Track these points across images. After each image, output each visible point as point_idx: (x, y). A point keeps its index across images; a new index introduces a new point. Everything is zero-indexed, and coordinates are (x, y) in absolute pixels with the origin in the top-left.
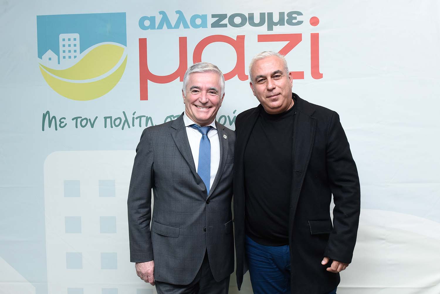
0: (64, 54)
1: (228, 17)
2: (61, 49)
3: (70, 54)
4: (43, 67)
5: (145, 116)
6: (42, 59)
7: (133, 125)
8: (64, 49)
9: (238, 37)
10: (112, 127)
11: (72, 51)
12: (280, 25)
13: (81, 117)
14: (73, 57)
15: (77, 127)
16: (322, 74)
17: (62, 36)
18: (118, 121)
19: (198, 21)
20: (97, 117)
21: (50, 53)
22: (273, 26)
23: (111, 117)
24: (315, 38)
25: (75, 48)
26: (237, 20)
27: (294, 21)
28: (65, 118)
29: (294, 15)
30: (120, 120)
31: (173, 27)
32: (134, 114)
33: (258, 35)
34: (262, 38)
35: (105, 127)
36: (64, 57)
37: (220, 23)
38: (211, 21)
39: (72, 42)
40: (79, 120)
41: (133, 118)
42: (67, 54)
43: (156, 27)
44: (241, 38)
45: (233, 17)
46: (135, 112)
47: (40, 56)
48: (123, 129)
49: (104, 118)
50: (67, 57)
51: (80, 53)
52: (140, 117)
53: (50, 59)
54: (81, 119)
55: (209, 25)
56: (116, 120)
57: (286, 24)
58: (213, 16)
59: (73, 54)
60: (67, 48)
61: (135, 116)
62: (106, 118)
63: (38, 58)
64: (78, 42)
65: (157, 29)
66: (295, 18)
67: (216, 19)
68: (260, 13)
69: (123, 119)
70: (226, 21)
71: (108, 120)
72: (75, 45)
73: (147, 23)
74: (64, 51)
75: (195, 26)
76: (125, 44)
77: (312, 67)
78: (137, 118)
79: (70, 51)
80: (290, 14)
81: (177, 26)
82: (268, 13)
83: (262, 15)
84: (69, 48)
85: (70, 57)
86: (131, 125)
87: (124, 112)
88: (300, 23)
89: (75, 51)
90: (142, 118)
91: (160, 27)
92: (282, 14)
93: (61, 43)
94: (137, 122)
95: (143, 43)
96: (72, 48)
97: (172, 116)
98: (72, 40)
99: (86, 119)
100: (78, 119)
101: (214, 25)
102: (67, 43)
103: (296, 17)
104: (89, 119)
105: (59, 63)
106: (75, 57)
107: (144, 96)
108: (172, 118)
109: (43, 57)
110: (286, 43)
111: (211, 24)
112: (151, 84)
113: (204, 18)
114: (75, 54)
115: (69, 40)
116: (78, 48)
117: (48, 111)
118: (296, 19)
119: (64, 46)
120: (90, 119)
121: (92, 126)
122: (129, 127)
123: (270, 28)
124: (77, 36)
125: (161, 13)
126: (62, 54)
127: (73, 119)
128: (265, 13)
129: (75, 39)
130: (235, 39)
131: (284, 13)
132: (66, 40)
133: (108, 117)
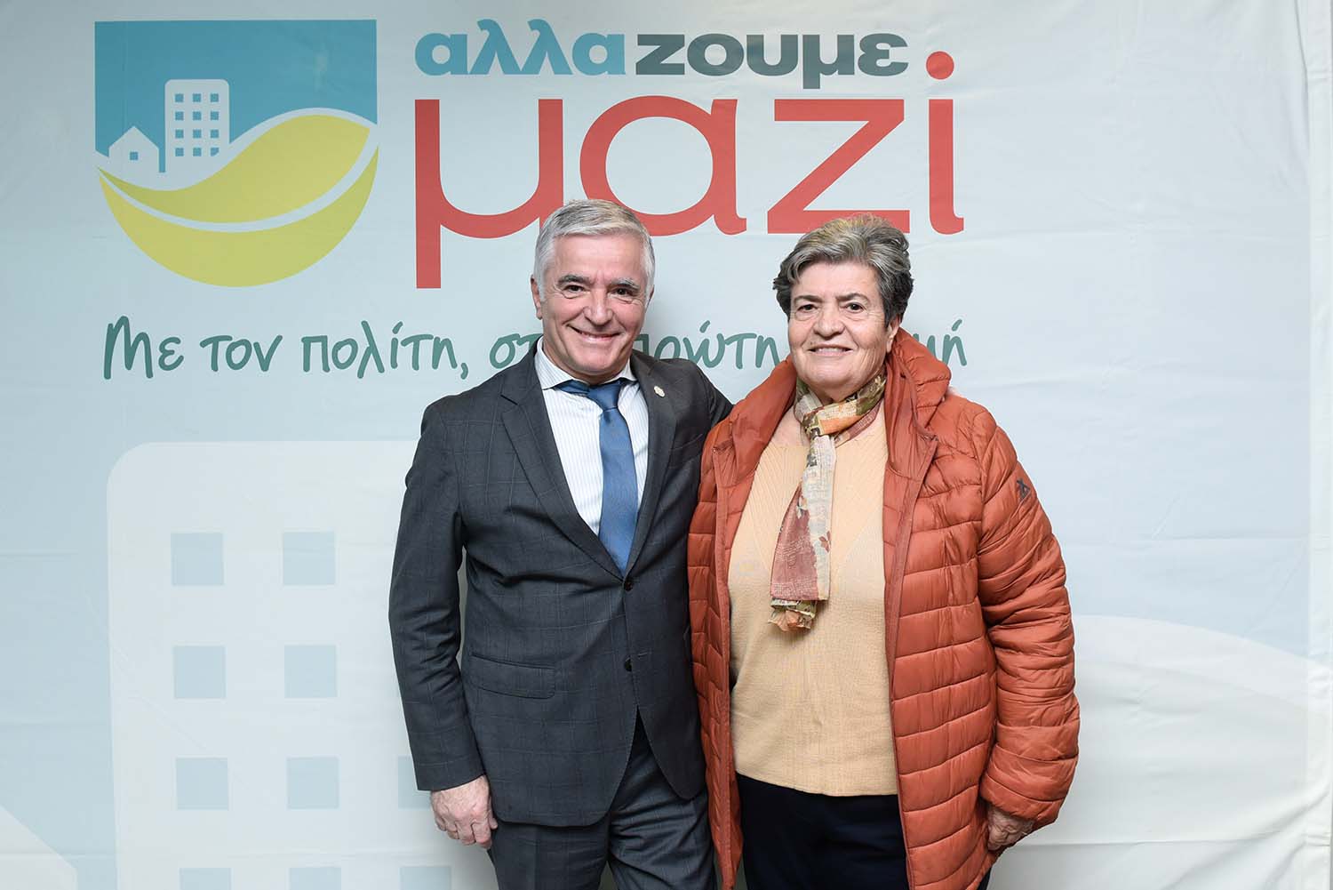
0: (180, 143)
1: (688, 43)
2: (171, 125)
3: (197, 143)
4: (110, 180)
5: (430, 337)
6: (107, 155)
7: (394, 365)
8: (180, 125)
9: (717, 104)
10: (326, 369)
11: (206, 134)
12: (839, 73)
13: (229, 338)
14: (206, 152)
15: (215, 367)
16: (962, 219)
17: (173, 87)
18: (347, 350)
19: (598, 54)
20: (279, 338)
21: (133, 138)
22: (821, 75)
23: (326, 337)
24: (941, 115)
25: (215, 125)
26: (716, 55)
27: (881, 63)
28: (177, 341)
29: (881, 46)
30: (353, 348)
31: (521, 68)
32: (396, 330)
33: (778, 102)
34: (787, 110)
35: (307, 368)
36: (180, 152)
37: (663, 62)
38: (635, 53)
39: (205, 107)
40: (223, 346)
41: (395, 342)
42: (188, 143)
43: (470, 67)
44: (726, 109)
45: (701, 44)
46: (400, 324)
47: (103, 145)
48: (361, 375)
49: (303, 340)
50: (188, 152)
51: (231, 141)
52: (416, 340)
53: (134, 156)
54: (229, 343)
55: (630, 64)
56: (338, 346)
57: (859, 70)
58: (643, 40)
59: (206, 143)
60: (188, 125)
61: (401, 337)
62: (307, 342)
63: (97, 153)
64: (223, 107)
65: (471, 73)
66: (885, 54)
67: (650, 49)
68: (783, 37)
69: (363, 345)
70: (680, 57)
71: (316, 348)
72: (215, 116)
73: (441, 54)
74: (180, 134)
75: (589, 68)
76: (371, 115)
77: (934, 200)
78: (405, 343)
79: (197, 134)
80: (869, 42)
81: (533, 67)
82: (804, 36)
83: (788, 42)
84: (197, 125)
85: (197, 152)
86: (386, 363)
87: (365, 325)
88: (899, 68)
89: (215, 134)
90: (421, 342)
91: (482, 66)
92: (845, 42)
93: (171, 107)
94: (405, 353)
95: (427, 114)
96: (206, 125)
97: (516, 336)
98: (206, 98)
99: (245, 343)
100: (220, 343)
101: (644, 67)
102: (188, 107)
103: (888, 51)
104: (255, 344)
105: (162, 169)
106: (214, 151)
107: (429, 274)
108: (515, 342)
109: (111, 148)
110: (855, 127)
111: (637, 64)
112: (449, 239)
113: (614, 44)
114: (215, 143)
115: (197, 98)
116: (223, 124)
117: (123, 317)
118: (887, 57)
119: (179, 116)
120: (257, 345)
121: (265, 365)
122: (381, 369)
123: (811, 81)
124: (222, 87)
125: (484, 24)
126: (171, 142)
127: (203, 344)
128: (796, 36)
129: (215, 98)
130: (709, 110)
131: (852, 37)
132: (188, 98)
133: (316, 339)
